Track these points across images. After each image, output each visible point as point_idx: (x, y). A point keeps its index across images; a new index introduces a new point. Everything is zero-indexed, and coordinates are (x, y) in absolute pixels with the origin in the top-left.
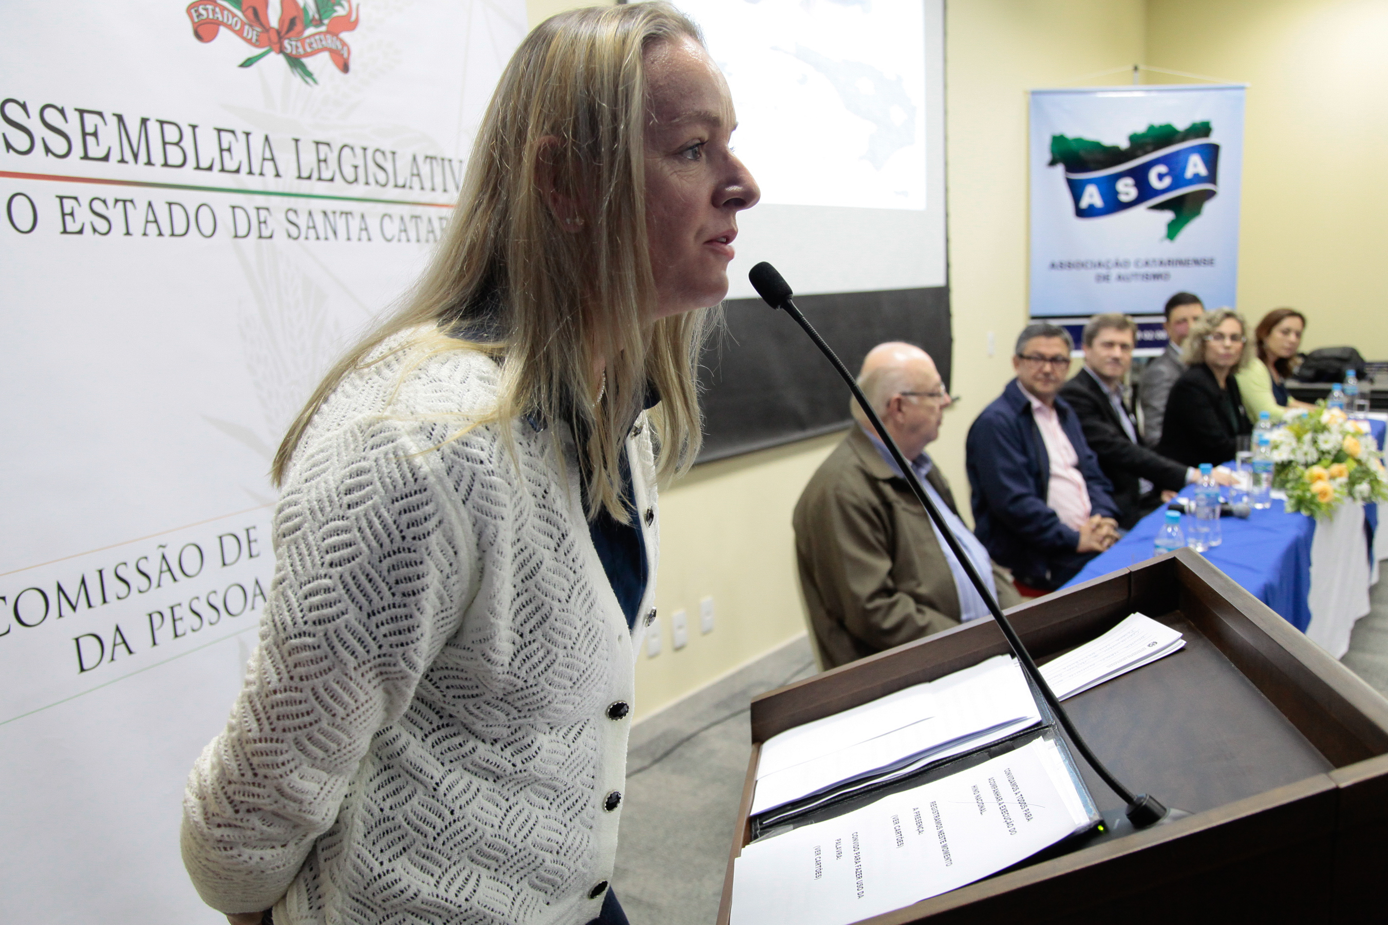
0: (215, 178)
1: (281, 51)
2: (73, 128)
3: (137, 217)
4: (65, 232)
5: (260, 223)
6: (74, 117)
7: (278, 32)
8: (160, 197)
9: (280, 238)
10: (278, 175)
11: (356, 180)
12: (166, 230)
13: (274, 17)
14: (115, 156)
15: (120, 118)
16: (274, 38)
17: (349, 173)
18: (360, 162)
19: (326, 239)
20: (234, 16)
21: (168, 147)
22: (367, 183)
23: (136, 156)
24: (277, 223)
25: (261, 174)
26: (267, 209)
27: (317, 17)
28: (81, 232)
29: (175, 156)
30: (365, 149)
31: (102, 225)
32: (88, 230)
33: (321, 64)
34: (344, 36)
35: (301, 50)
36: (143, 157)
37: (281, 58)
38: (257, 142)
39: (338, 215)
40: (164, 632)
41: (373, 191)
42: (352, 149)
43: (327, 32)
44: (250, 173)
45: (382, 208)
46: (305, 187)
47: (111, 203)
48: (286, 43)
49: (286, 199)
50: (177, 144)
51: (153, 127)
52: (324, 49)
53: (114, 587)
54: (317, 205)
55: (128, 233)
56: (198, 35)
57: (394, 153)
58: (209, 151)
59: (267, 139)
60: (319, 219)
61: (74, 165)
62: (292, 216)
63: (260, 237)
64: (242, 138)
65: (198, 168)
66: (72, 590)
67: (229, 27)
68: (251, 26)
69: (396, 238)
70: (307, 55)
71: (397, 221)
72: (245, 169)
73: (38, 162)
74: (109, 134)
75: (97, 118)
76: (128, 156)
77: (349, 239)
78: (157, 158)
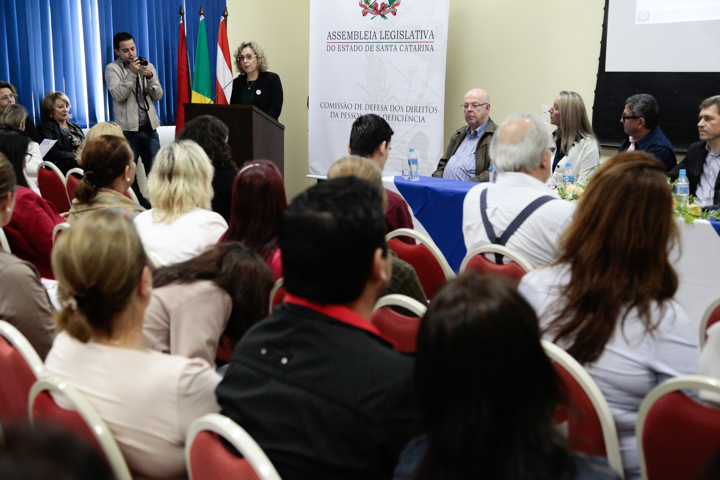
0: (364, 40)
1: (380, 14)
2: (341, 35)
3: (349, 48)
4: (338, 51)
5: (371, 48)
6: (342, 33)
7: (380, 11)
8: (353, 45)
9: (375, 51)
10: (376, 39)
11: (395, 38)
12: (353, 50)
13: (379, 8)
14: (347, 38)
15: (348, 32)
16: (379, 12)
17: (393, 37)
18: (396, 34)
19: (385, 51)
20: (371, 10)
21: (355, 36)
22: (397, 38)
23: (350, 38)
24: (375, 48)
25: (373, 39)
26: (373, 46)
27: (389, 5)
28: (340, 51)
29: (356, 37)
30: (398, 31)
31: (344, 49)
32: (342, 50)
33: (389, 15)
34: (396, 8)
35: (385, 13)
36: (351, 38)
37: (380, 15)
38: (372, 33)
39: (389, 46)
40: (343, 116)
41: (399, 40)
42: (395, 32)
43: (391, 8)
44: (370, 39)
45: (401, 44)
46: (382, 41)
47: (345, 46)
48: (381, 13)
49: (377, 43)
50: (357, 35)
51: (353, 33)
52: (390, 12)
53: (337, 106)
54: (384, 44)
55: (347, 51)
56: (364, 15)
57: (406, 31)
58: (363, 36)
59: (375, 32)
60: (384, 47)
61: (341, 40)
62: (378, 47)
63: (371, 51)
64: (369, 32)
65: (360, 39)
66: (332, 105)
67: (370, 12)
68: (374, 11)
69: (404, 50)
70: (386, 14)
71: (405, 47)
72: (369, 38)
73: (337, 40)
74: (346, 35)
75: (345, 33)
76: (349, 38)
77: (391, 51)
78: (353, 38)
